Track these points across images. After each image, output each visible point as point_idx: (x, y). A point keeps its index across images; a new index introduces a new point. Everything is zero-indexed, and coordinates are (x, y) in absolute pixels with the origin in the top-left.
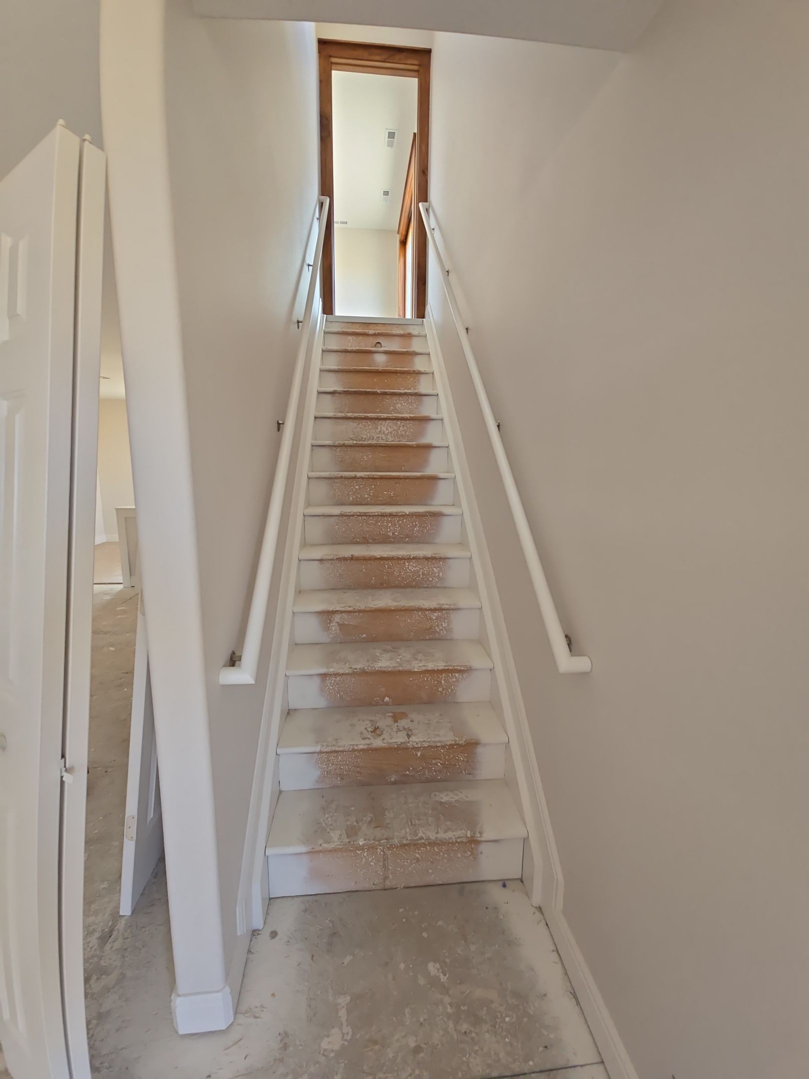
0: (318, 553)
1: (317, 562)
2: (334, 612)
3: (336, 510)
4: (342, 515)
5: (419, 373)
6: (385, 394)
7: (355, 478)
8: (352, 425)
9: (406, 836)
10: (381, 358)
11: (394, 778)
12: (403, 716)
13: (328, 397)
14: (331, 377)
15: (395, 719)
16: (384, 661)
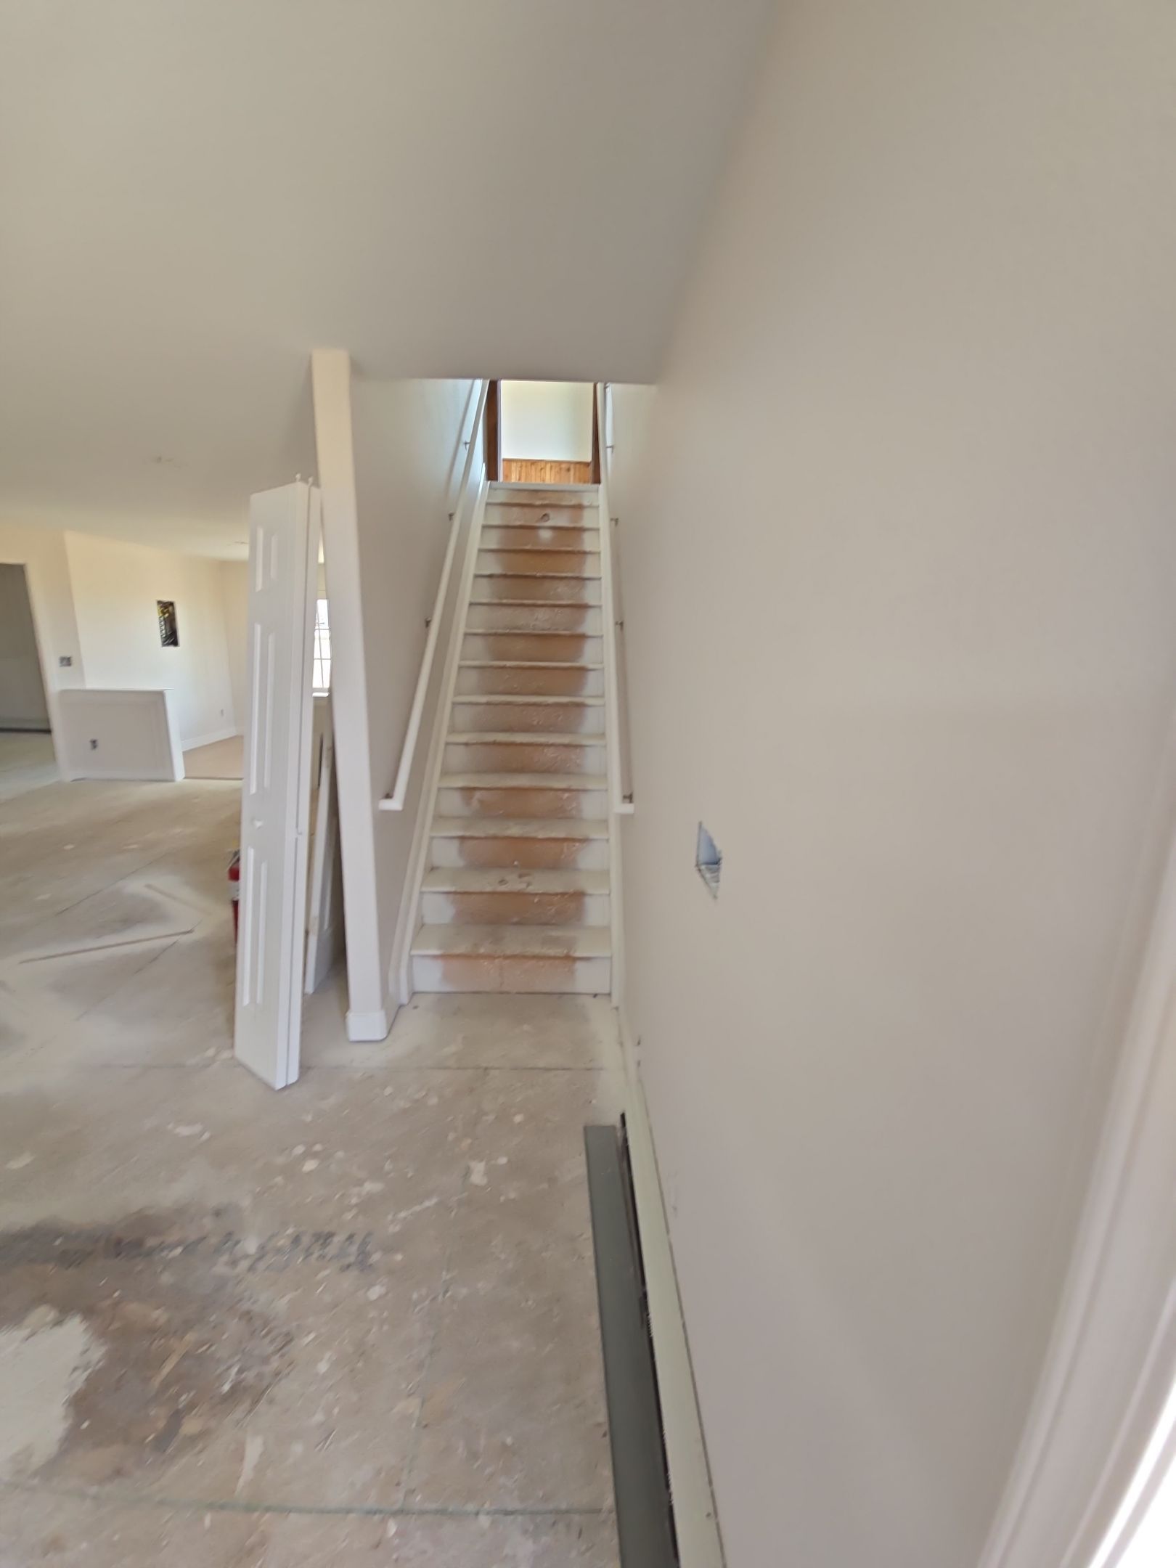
0: (463, 738)
1: (462, 747)
2: (475, 789)
3: (484, 699)
4: (488, 704)
5: (585, 553)
6: (544, 577)
7: (503, 668)
8: (507, 611)
9: (517, 950)
10: (546, 535)
11: (515, 920)
12: (528, 875)
13: (485, 581)
14: (490, 558)
15: (521, 876)
16: (515, 830)
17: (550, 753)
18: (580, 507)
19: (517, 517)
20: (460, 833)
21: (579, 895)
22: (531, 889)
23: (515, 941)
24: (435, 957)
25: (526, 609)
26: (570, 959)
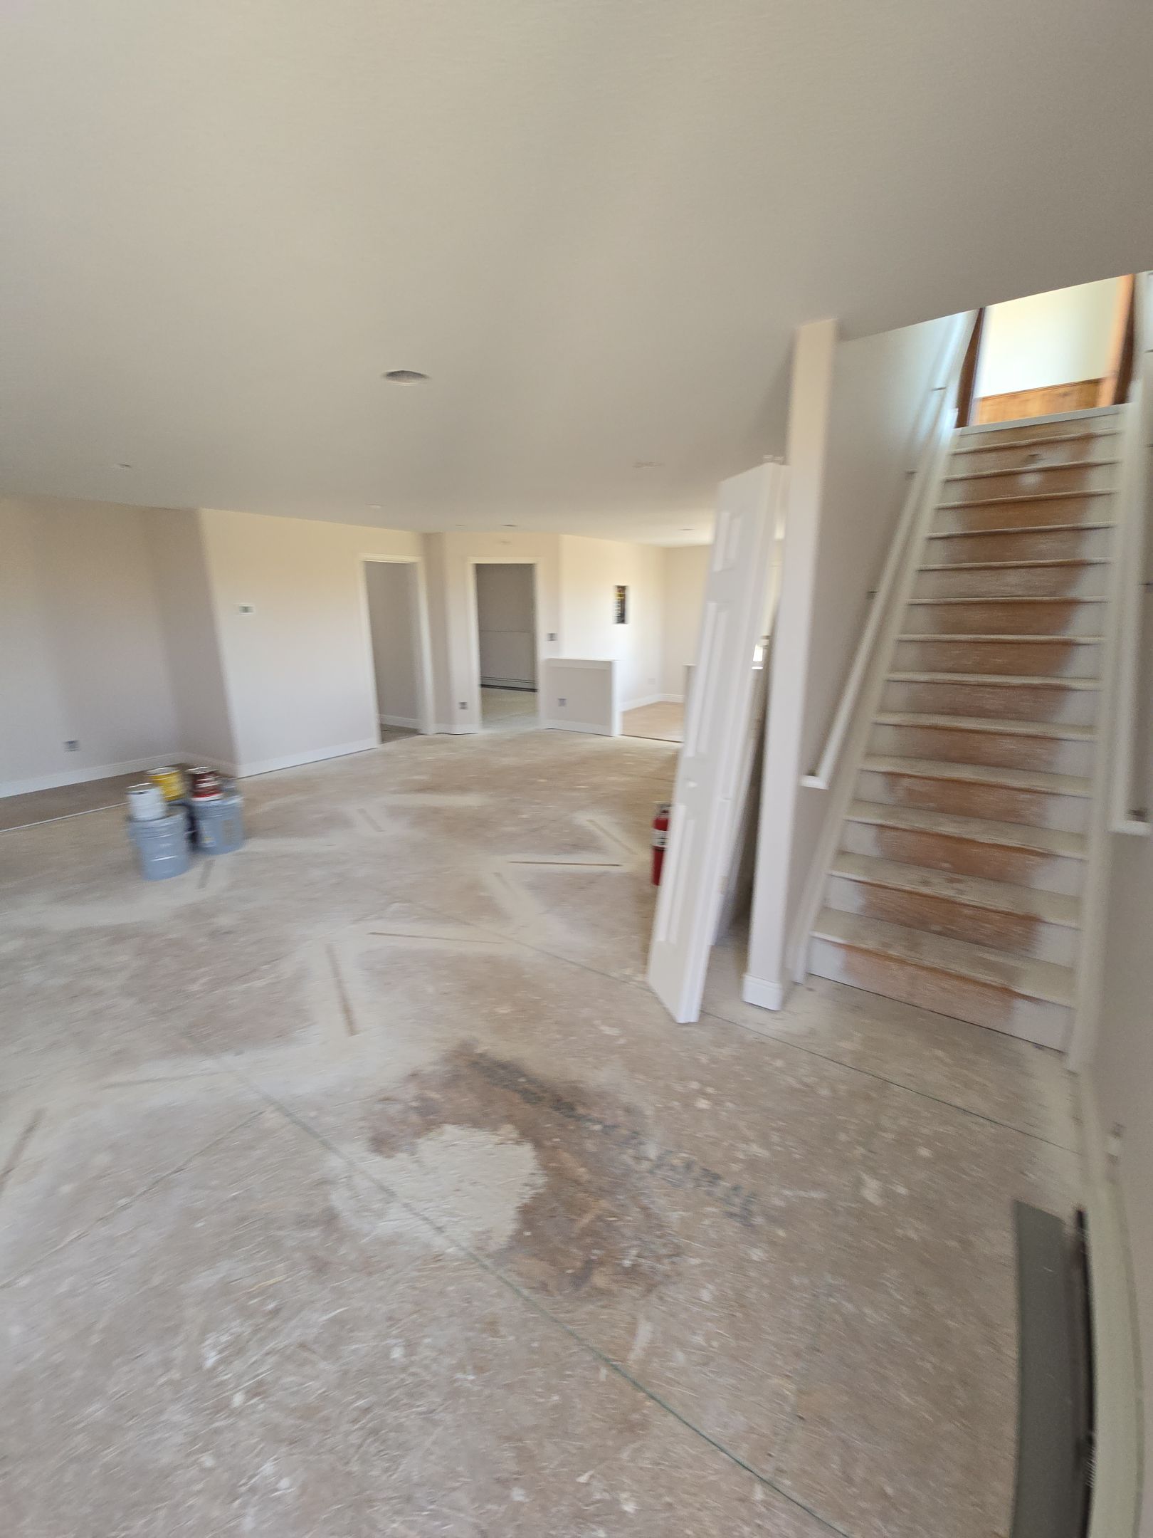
0: (895, 719)
1: (893, 729)
2: (902, 775)
8: (966, 576)
9: (939, 963)
10: (1030, 480)
11: (937, 928)
12: (959, 881)
13: (939, 543)
14: (949, 518)
15: (952, 881)
16: (949, 827)
17: (1008, 744)
18: (1088, 438)
19: (991, 465)
20: (879, 821)
21: (1030, 921)
22: (964, 899)
23: (934, 952)
24: (840, 945)
25: (993, 572)
26: (1008, 993)
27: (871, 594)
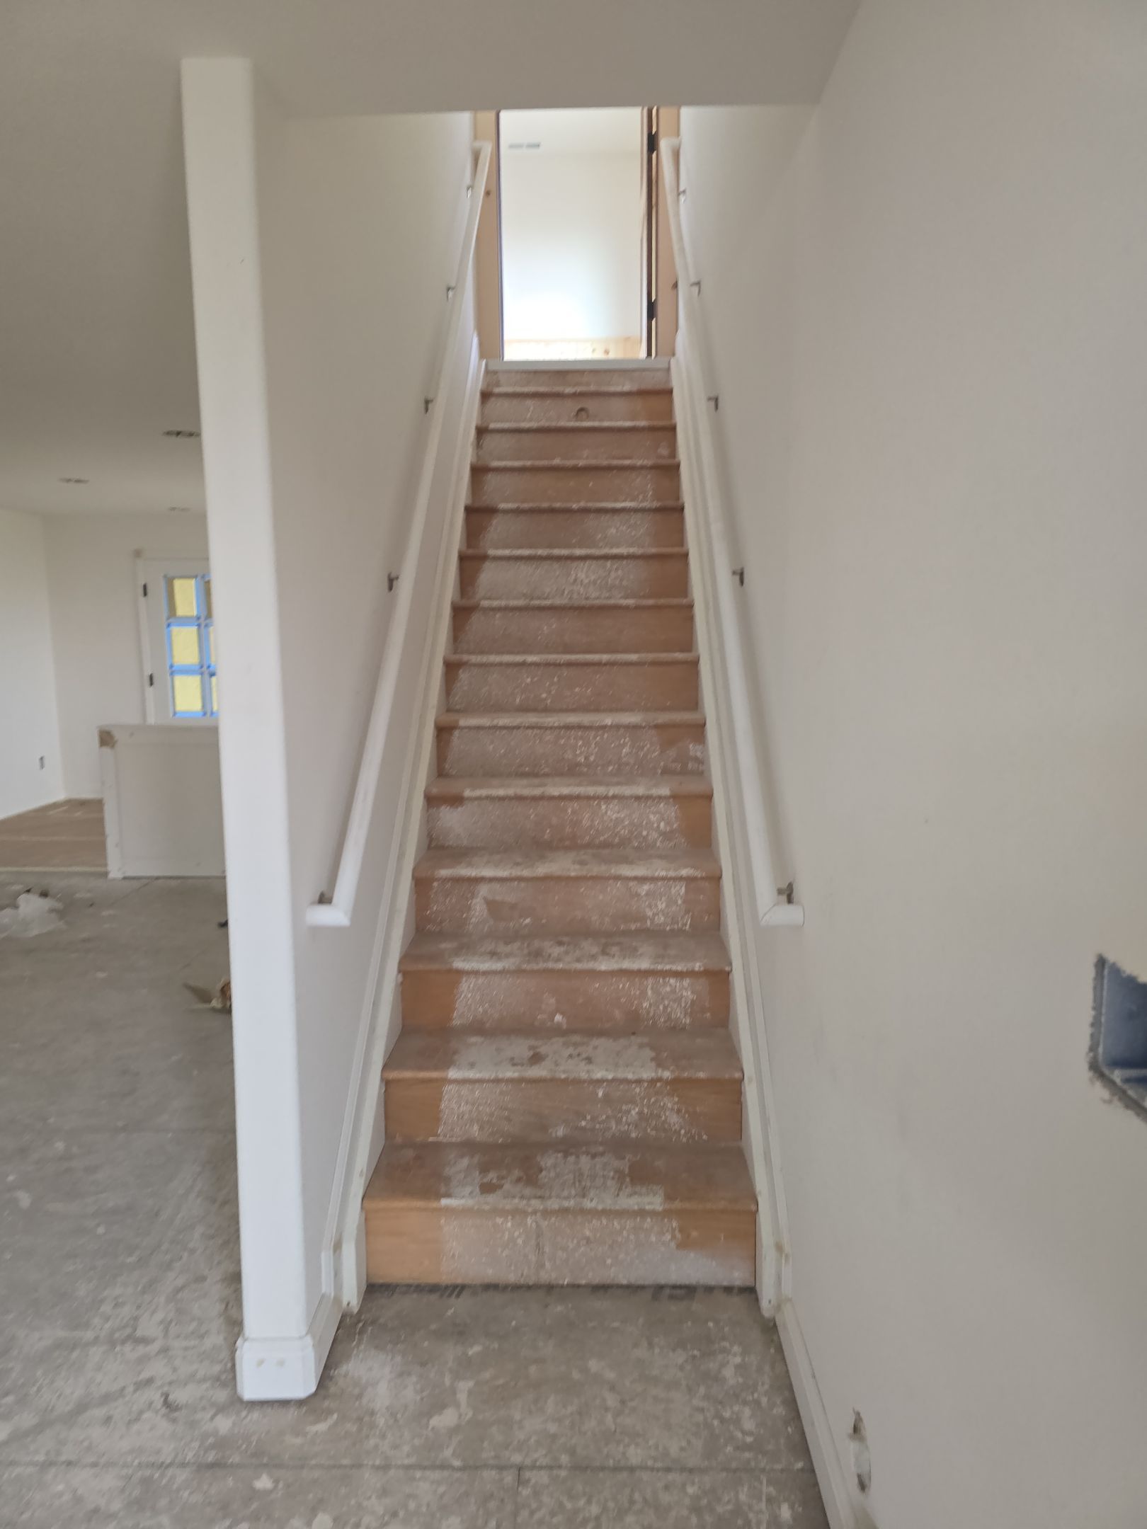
2: (479, 880)
19: (534, 414)
27: (391, 582)
